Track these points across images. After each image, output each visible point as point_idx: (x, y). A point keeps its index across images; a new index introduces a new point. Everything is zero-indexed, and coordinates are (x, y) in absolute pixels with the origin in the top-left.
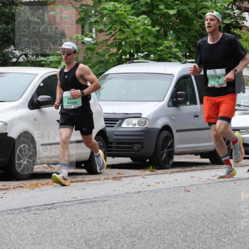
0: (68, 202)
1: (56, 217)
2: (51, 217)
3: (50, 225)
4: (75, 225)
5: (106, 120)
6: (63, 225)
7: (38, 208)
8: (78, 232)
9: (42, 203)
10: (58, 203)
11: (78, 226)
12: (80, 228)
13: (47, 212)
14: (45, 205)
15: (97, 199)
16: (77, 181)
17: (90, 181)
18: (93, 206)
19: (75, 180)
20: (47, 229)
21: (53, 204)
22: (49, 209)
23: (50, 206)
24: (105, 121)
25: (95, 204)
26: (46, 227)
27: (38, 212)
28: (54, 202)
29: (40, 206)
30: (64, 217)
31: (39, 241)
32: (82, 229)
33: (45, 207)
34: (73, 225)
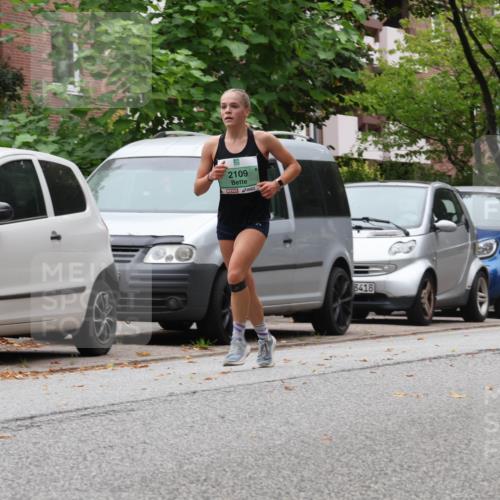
0: (60, 413)
1: (45, 445)
2: (35, 443)
3: (38, 461)
4: (85, 459)
5: (115, 248)
6: (62, 460)
7: (6, 425)
8: (94, 474)
9: (10, 417)
10: (42, 415)
11: (92, 462)
12: (96, 466)
13: (23, 433)
14: (17, 420)
15: (116, 408)
16: (62, 370)
17: (86, 369)
18: (112, 420)
19: (57, 367)
20: (32, 467)
21: (32, 418)
22: (27, 427)
23: (28, 422)
24: (113, 250)
25: (114, 418)
26: (30, 464)
27: (8, 434)
28: (33, 413)
29: (8, 421)
30: (60, 444)
31: (22, 492)
32: (100, 466)
33: (19, 423)
34: (80, 459)
